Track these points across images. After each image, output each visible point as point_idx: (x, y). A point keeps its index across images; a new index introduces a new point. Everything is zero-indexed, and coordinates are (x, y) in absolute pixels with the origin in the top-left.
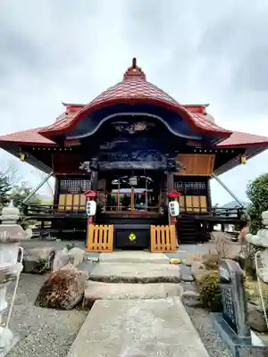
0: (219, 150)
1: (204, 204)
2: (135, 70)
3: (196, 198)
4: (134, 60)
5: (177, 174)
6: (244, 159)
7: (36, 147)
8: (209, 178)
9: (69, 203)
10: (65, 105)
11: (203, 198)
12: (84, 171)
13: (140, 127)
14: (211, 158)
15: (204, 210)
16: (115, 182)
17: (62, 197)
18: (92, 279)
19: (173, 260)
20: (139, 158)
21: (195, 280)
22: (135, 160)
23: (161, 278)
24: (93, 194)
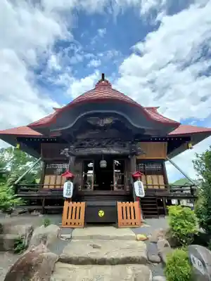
0: (170, 138)
1: (162, 182)
2: (103, 82)
3: (155, 177)
4: (103, 75)
5: (138, 158)
6: (190, 145)
7: (29, 139)
8: (164, 160)
9: (52, 182)
10: (54, 109)
11: (161, 177)
12: (64, 156)
13: (108, 121)
14: (165, 145)
15: (163, 188)
16: (91, 165)
17: (47, 177)
18: (61, 260)
19: (139, 236)
20: (108, 145)
21: (162, 260)
22: (104, 147)
23: (128, 258)
24: (70, 175)
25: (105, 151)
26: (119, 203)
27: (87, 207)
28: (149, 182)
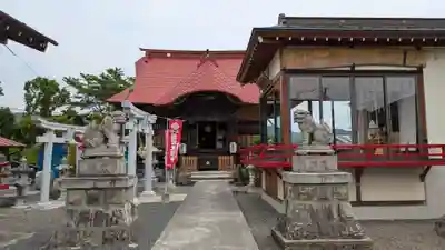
25: (210, 119)
26: (220, 158)
27: (199, 160)
28: (249, 142)
